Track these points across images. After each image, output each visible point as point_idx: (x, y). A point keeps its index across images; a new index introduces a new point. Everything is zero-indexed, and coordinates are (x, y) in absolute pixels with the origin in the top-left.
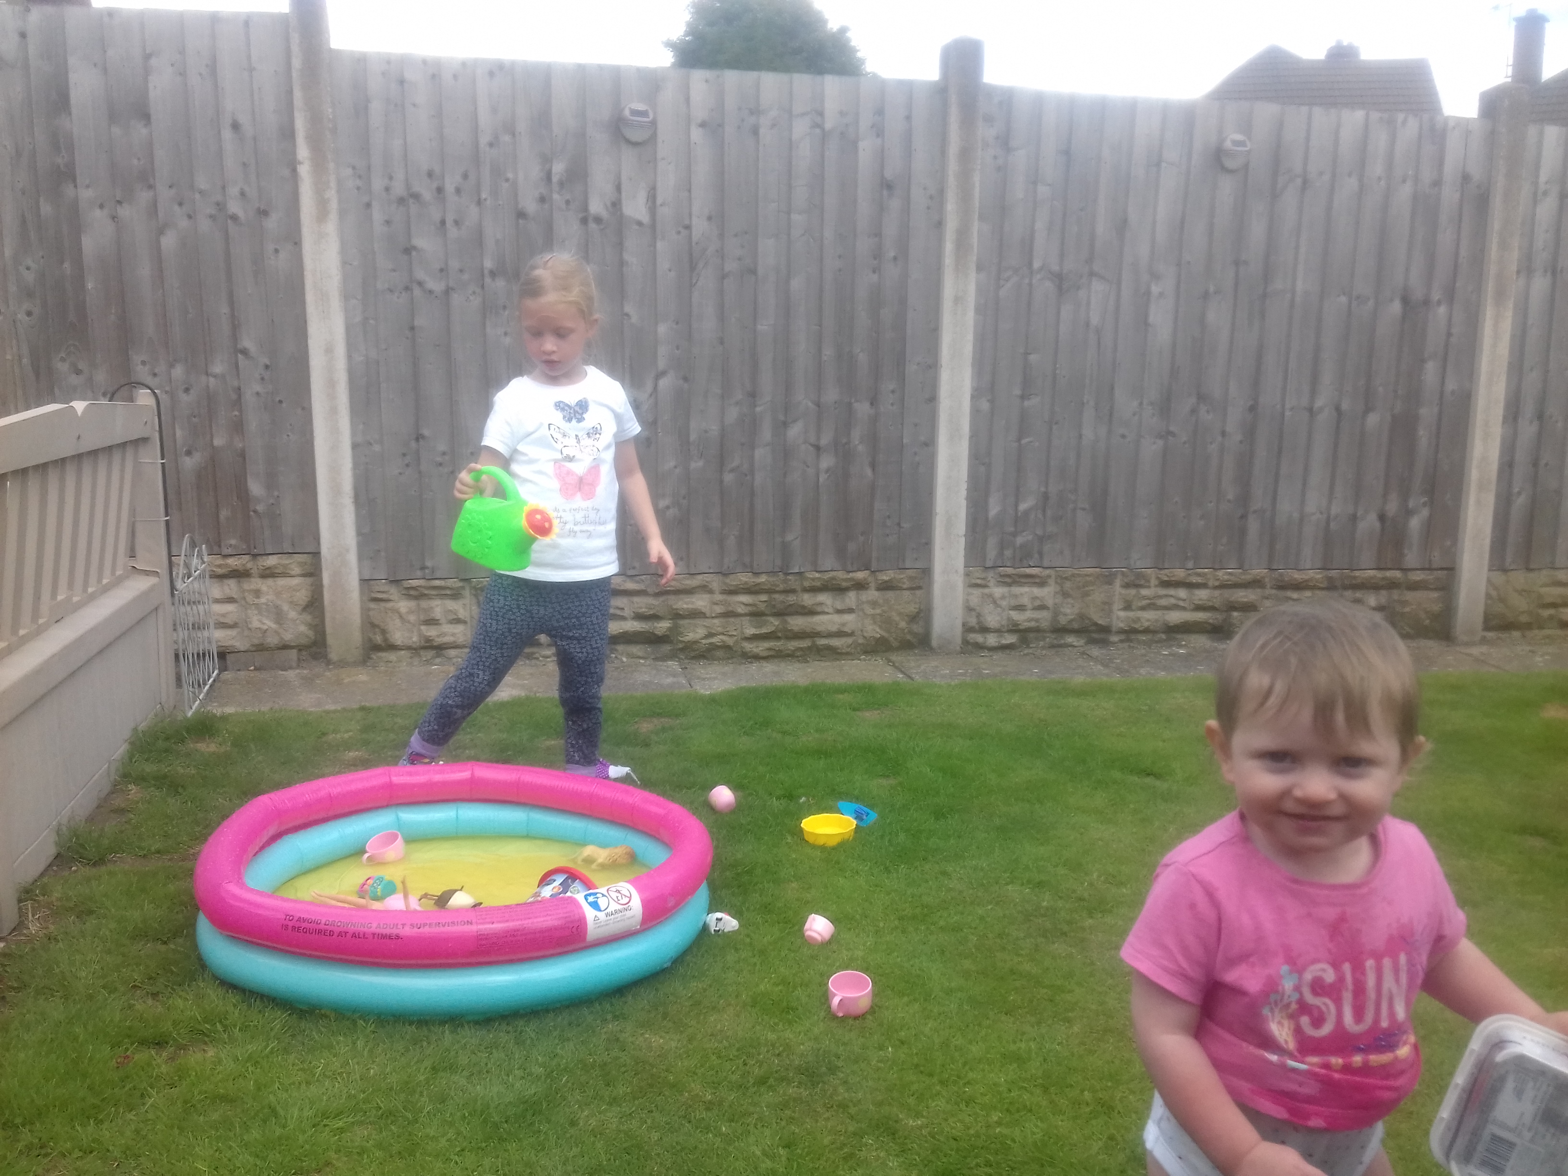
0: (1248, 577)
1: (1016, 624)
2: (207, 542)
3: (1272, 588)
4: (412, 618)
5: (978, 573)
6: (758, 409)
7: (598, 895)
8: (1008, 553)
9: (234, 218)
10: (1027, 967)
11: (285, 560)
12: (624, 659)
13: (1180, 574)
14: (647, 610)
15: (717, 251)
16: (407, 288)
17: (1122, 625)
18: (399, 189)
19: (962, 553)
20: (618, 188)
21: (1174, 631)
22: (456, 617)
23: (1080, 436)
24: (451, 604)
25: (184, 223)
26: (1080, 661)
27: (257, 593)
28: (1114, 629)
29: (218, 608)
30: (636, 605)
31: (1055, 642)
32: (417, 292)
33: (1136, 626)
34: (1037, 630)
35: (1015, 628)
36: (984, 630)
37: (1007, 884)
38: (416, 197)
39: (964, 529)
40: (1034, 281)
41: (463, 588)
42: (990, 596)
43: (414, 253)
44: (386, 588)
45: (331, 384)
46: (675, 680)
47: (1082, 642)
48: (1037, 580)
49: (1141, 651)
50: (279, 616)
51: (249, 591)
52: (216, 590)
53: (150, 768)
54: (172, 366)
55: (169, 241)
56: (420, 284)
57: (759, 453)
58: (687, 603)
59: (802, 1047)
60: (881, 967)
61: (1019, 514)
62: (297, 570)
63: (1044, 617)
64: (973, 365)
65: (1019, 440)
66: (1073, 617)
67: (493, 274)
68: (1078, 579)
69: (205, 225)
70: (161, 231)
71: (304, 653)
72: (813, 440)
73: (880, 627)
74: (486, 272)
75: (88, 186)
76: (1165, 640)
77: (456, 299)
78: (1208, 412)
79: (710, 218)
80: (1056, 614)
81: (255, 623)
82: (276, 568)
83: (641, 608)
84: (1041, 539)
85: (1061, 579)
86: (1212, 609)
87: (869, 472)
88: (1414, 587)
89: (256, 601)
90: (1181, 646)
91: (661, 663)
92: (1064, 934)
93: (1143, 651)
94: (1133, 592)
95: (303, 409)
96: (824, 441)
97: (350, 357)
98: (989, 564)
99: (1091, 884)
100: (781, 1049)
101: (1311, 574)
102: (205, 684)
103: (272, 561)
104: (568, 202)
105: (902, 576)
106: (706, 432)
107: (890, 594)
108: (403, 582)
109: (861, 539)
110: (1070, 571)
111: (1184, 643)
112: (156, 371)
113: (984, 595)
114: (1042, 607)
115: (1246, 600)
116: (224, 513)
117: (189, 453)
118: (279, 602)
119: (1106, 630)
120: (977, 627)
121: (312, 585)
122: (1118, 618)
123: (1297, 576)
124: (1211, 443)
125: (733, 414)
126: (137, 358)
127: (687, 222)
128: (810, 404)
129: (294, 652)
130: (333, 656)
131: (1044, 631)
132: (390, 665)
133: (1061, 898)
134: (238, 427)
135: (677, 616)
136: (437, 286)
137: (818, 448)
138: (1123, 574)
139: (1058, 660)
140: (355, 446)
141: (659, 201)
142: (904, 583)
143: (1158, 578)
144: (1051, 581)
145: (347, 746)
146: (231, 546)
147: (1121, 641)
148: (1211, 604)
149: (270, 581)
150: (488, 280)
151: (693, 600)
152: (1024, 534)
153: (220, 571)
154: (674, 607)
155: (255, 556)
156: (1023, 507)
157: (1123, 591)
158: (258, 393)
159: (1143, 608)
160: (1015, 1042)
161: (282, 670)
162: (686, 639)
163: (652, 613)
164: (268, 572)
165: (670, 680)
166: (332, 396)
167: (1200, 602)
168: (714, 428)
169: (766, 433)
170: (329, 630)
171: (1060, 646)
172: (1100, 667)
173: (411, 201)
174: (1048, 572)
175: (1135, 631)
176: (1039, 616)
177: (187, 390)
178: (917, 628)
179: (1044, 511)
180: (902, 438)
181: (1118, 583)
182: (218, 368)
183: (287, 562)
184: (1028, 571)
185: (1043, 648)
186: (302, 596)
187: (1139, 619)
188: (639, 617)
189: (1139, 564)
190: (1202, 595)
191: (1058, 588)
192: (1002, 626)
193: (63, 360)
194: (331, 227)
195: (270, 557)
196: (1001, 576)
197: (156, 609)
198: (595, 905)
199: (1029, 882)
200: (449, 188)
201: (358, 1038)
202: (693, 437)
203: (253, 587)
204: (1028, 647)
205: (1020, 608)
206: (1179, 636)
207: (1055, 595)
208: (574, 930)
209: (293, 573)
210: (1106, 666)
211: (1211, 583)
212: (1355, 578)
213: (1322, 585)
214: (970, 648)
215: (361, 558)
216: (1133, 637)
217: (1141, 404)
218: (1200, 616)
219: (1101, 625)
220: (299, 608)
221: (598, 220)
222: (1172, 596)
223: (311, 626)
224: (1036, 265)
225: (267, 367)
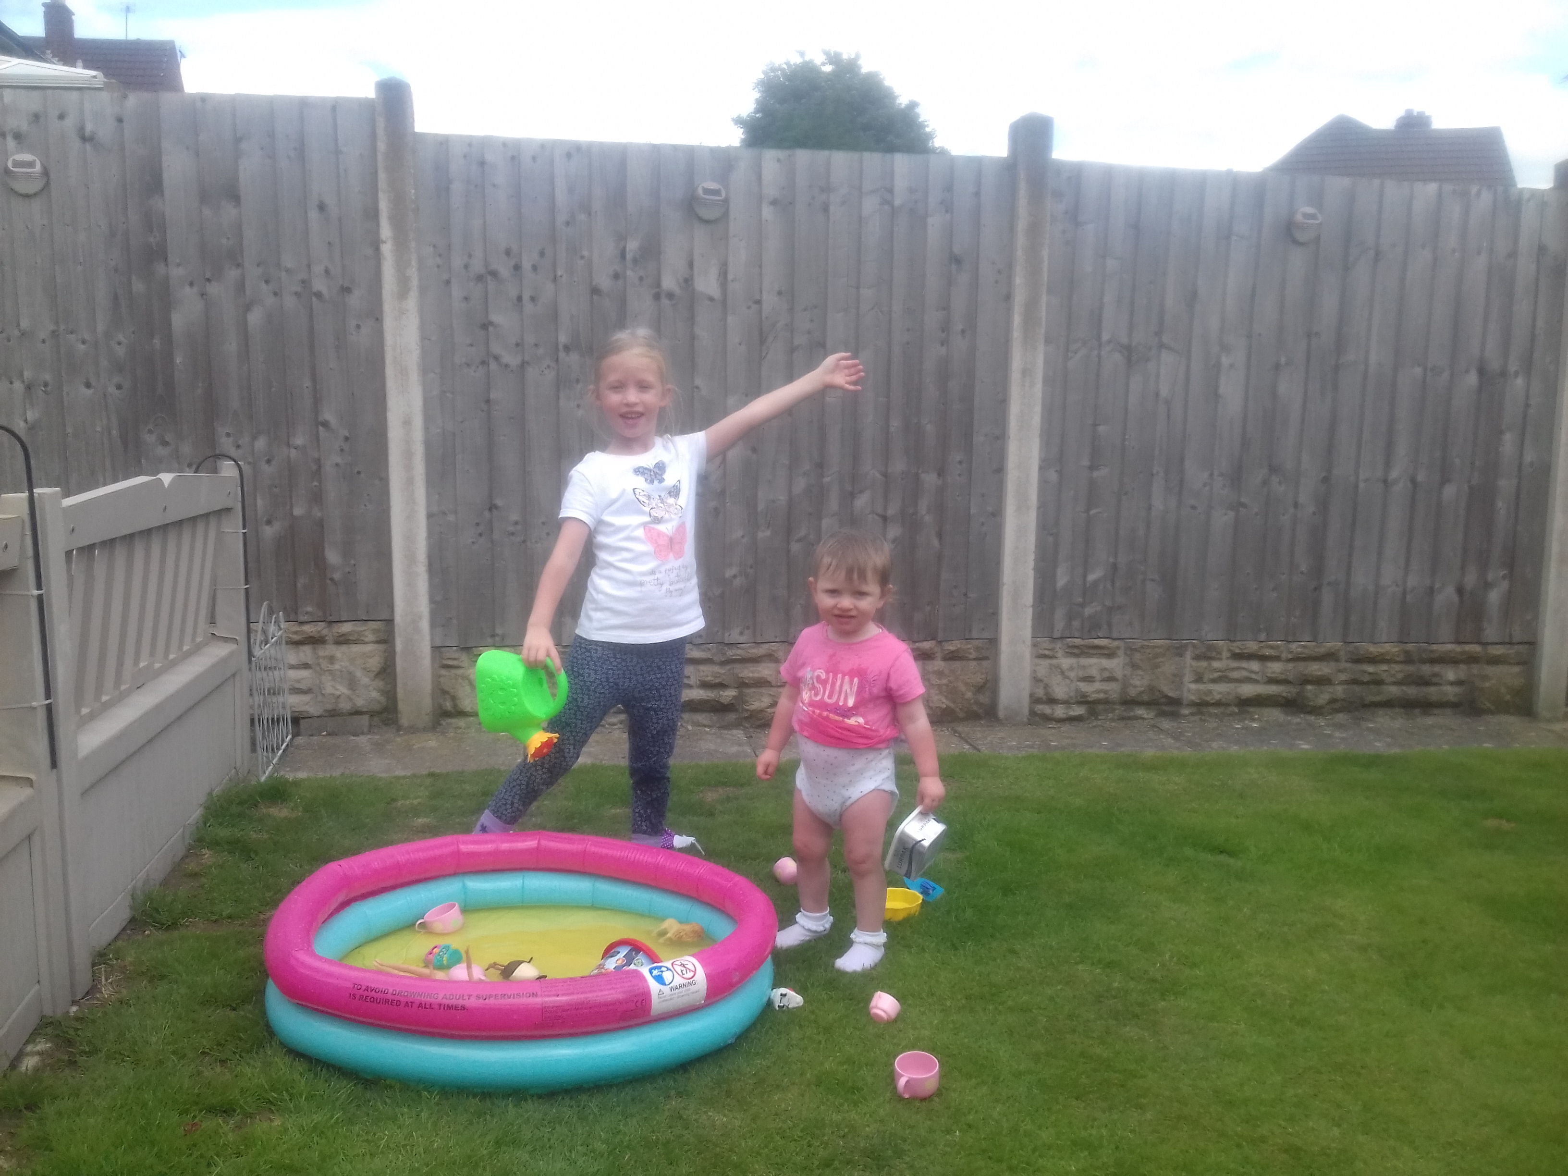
0: (1322, 650)
1: (1084, 695)
2: (285, 610)
3: (1346, 661)
5: (1045, 643)
6: (826, 480)
7: (663, 969)
8: (1076, 624)
9: (319, 295)
10: (1098, 1050)
11: (359, 627)
12: (690, 728)
13: (1252, 646)
14: (712, 679)
15: (787, 325)
16: (483, 363)
17: (1193, 698)
18: (478, 266)
19: (1029, 623)
20: (691, 265)
21: (1246, 704)
23: (1150, 507)
25: (270, 300)
26: (1151, 734)
27: (332, 659)
28: (1185, 702)
29: (293, 674)
30: (702, 674)
31: (1125, 714)
32: (493, 366)
33: (1208, 699)
34: (1106, 702)
35: (1083, 700)
36: (1052, 701)
37: (1077, 963)
38: (494, 274)
39: (1032, 601)
40: (1103, 353)
42: (1058, 667)
43: (491, 329)
44: (456, 655)
45: (408, 455)
46: (740, 749)
47: (1151, 715)
48: (1106, 652)
49: (1212, 724)
50: (352, 683)
51: (324, 657)
52: (292, 656)
53: (224, 833)
54: (254, 438)
55: (255, 318)
56: (496, 358)
57: (826, 523)
58: (753, 672)
59: (867, 1129)
60: (948, 1048)
61: (1088, 585)
62: (370, 637)
63: (1114, 689)
64: (1041, 436)
65: (1087, 511)
66: (1143, 689)
67: (567, 348)
68: (1149, 651)
69: (290, 302)
70: (248, 308)
71: (376, 719)
72: (879, 510)
73: (946, 697)
74: (561, 347)
75: (179, 265)
76: (1236, 714)
77: (531, 373)
78: (1280, 483)
79: (780, 293)
80: (1125, 685)
81: (329, 689)
82: (351, 635)
83: (707, 676)
84: (1110, 610)
85: (1131, 651)
86: (1286, 682)
87: (936, 542)
88: (1495, 661)
89: (331, 667)
90: (1254, 720)
91: (726, 732)
92: (1137, 1016)
93: (1215, 725)
94: (1204, 664)
95: (381, 479)
96: (890, 512)
97: (426, 429)
98: (1057, 634)
99: (1163, 965)
100: (846, 1130)
101: (1387, 647)
102: (278, 749)
103: (346, 628)
104: (641, 279)
105: (969, 646)
106: (773, 501)
107: (957, 665)
108: (474, 649)
109: (928, 608)
110: (1139, 643)
111: (1256, 716)
112: (240, 442)
113: (1051, 665)
114: (1111, 679)
115: (1320, 673)
116: (301, 581)
117: (269, 522)
118: (352, 669)
119: (1176, 702)
120: (1045, 698)
121: (385, 652)
122: (1189, 691)
123: (1373, 649)
124: (1284, 515)
125: (800, 484)
126: (221, 431)
127: (757, 297)
128: (878, 475)
129: (365, 719)
130: (404, 721)
131: (1114, 703)
132: (459, 731)
133: (1132, 979)
134: (317, 498)
135: (742, 684)
136: (511, 359)
137: (885, 518)
138: (1194, 646)
139: (1128, 732)
140: (430, 516)
141: (730, 277)
142: (971, 654)
143: (1229, 650)
144: (1121, 653)
145: (416, 812)
146: (307, 613)
147: (1192, 714)
148: (1283, 677)
149: (344, 648)
150: (562, 354)
151: (760, 669)
152: (1094, 604)
153: (296, 638)
154: (740, 675)
155: (331, 622)
156: (1091, 577)
157: (1194, 663)
158: (337, 465)
159: (1214, 681)
160: (1085, 1128)
161: (353, 736)
162: (752, 707)
163: (717, 681)
164: (341, 639)
165: (735, 749)
166: (408, 467)
167: (1273, 675)
168: (782, 498)
169: (833, 504)
170: (400, 694)
171: (1130, 718)
172: (1170, 740)
173: (489, 278)
174: (1116, 643)
175: (1207, 704)
176: (1108, 688)
177: (269, 461)
178: (984, 699)
179: (1113, 584)
180: (969, 508)
181: (1188, 655)
182: (299, 441)
183: (361, 629)
184: (1097, 642)
185: (1113, 720)
186: (375, 663)
187: (1210, 692)
188: (705, 685)
189: (1209, 637)
190: (1275, 668)
191: (1128, 660)
192: (1071, 697)
193: (150, 432)
194: (411, 303)
195: (345, 624)
196: (1069, 647)
197: (234, 675)
198: (659, 979)
199: (1100, 962)
200: (526, 265)
201: (422, 1110)
202: (761, 506)
203: (327, 653)
204: (1097, 719)
205: (1089, 679)
206: (1252, 709)
207: (1124, 667)
208: (639, 1004)
209: (366, 640)
210: (1176, 739)
211: (1284, 656)
212: (1432, 651)
213: (1398, 659)
214: (1038, 719)
215: (433, 625)
216: (1204, 709)
217: (1212, 475)
218: (1273, 689)
219: (1170, 698)
220: (372, 675)
221: (670, 296)
222: (1244, 669)
223: (383, 692)
224: (1105, 337)
225: (347, 439)
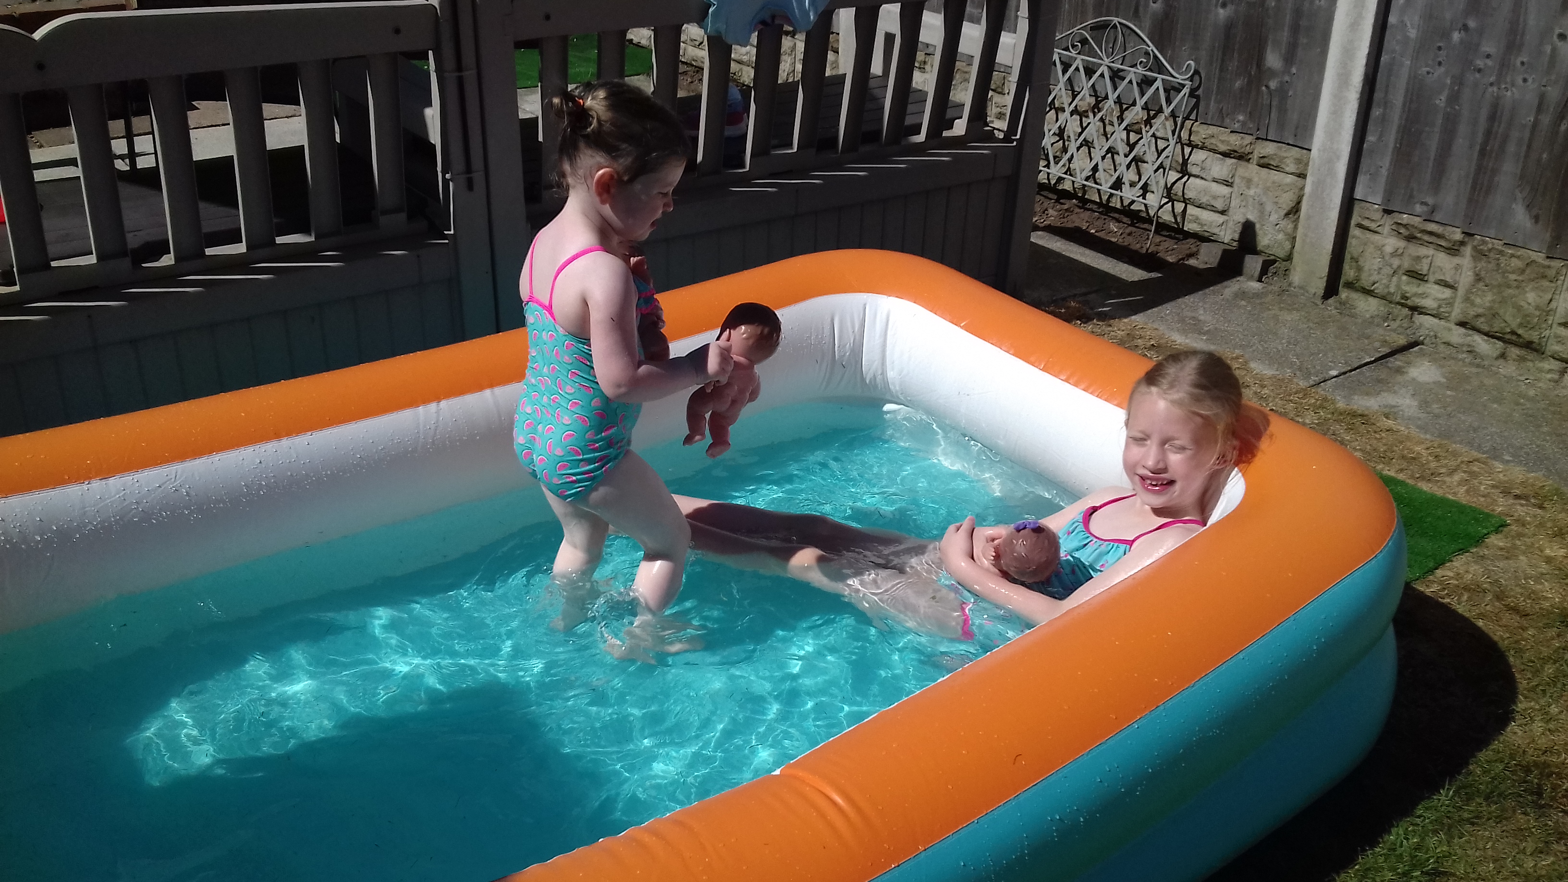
4: (1396, 262)
11: (1284, 152)
22: (1443, 278)
24: (1442, 259)
27: (1251, 182)
29: (1214, 189)
41: (1462, 243)
44: (1376, 216)
50: (1264, 216)
51: (1244, 178)
52: (1217, 167)
62: (1292, 167)
82: (1272, 159)
89: (1248, 191)
103: (1269, 149)
108: (1397, 214)
116: (1240, 83)
118: (1264, 199)
121: (1297, 189)
129: (1259, 262)
130: (1296, 279)
146: (1239, 121)
149: (1265, 171)
153: (1223, 148)
155: (1258, 139)
164: (1265, 161)
170: (1297, 247)
183: (1285, 155)
186: (1287, 200)
195: (1270, 144)
203: (1246, 175)
209: (1287, 169)
220: (1282, 213)
223: (1288, 237)
